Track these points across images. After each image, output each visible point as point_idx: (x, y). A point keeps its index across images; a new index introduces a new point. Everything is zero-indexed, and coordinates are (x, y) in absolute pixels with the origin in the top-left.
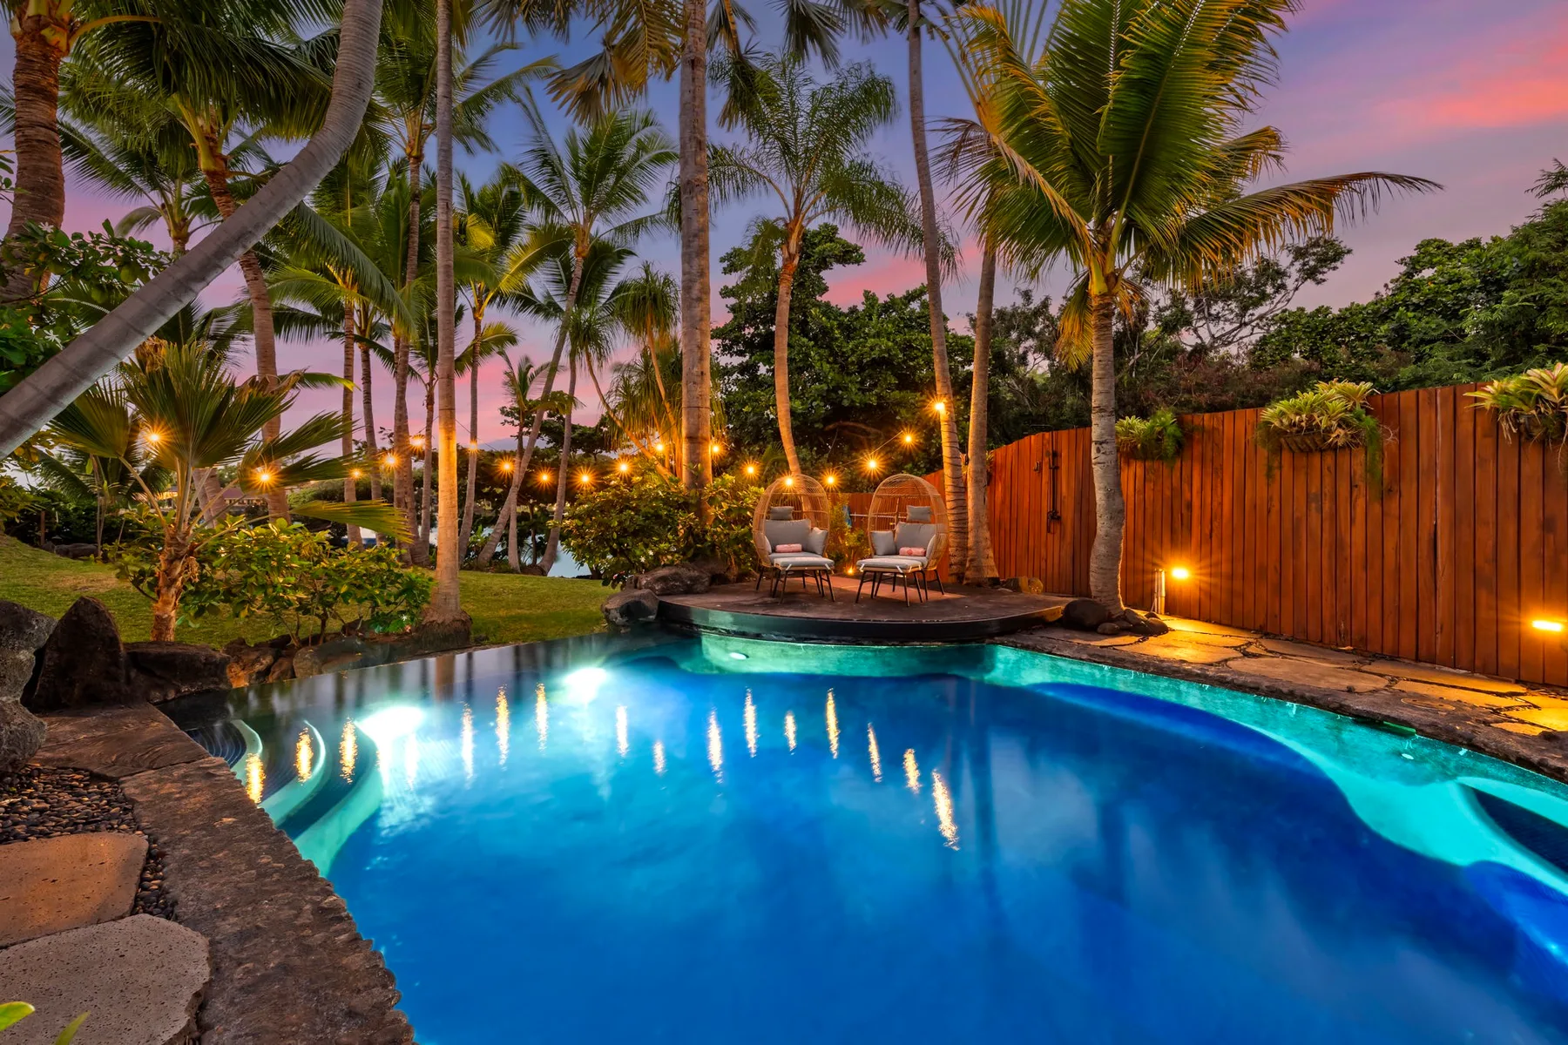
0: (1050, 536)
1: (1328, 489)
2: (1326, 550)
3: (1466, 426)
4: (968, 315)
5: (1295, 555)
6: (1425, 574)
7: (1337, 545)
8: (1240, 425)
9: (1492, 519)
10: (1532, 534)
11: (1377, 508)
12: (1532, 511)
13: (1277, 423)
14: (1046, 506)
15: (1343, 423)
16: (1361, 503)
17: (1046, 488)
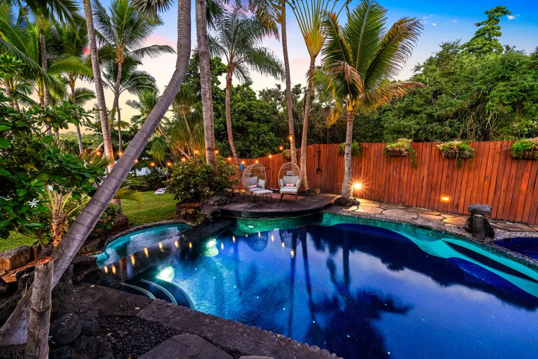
0: (317, 175)
1: (399, 166)
2: (397, 181)
3: (433, 153)
4: (260, 91)
5: (389, 182)
6: (420, 188)
7: (400, 180)
8: (376, 147)
9: (436, 175)
10: (444, 178)
11: (410, 171)
12: (445, 174)
13: (390, 149)
14: (317, 166)
15: (407, 150)
16: (407, 169)
17: (317, 161)
